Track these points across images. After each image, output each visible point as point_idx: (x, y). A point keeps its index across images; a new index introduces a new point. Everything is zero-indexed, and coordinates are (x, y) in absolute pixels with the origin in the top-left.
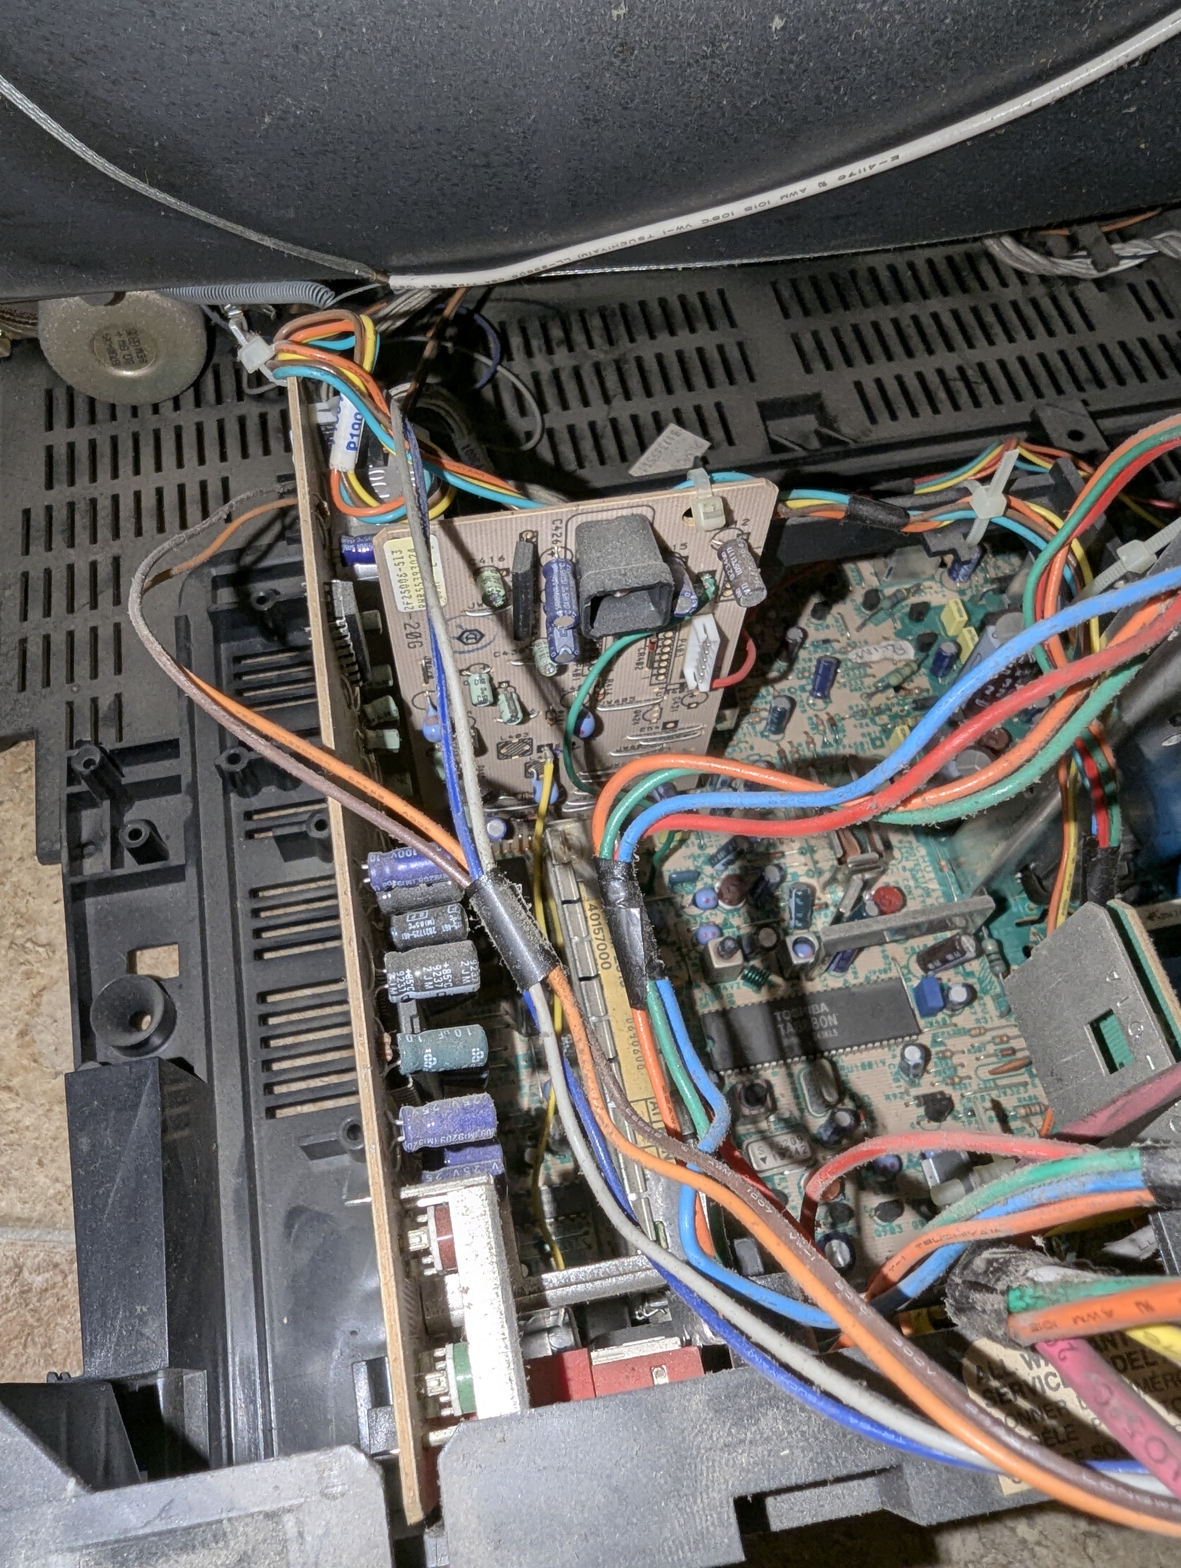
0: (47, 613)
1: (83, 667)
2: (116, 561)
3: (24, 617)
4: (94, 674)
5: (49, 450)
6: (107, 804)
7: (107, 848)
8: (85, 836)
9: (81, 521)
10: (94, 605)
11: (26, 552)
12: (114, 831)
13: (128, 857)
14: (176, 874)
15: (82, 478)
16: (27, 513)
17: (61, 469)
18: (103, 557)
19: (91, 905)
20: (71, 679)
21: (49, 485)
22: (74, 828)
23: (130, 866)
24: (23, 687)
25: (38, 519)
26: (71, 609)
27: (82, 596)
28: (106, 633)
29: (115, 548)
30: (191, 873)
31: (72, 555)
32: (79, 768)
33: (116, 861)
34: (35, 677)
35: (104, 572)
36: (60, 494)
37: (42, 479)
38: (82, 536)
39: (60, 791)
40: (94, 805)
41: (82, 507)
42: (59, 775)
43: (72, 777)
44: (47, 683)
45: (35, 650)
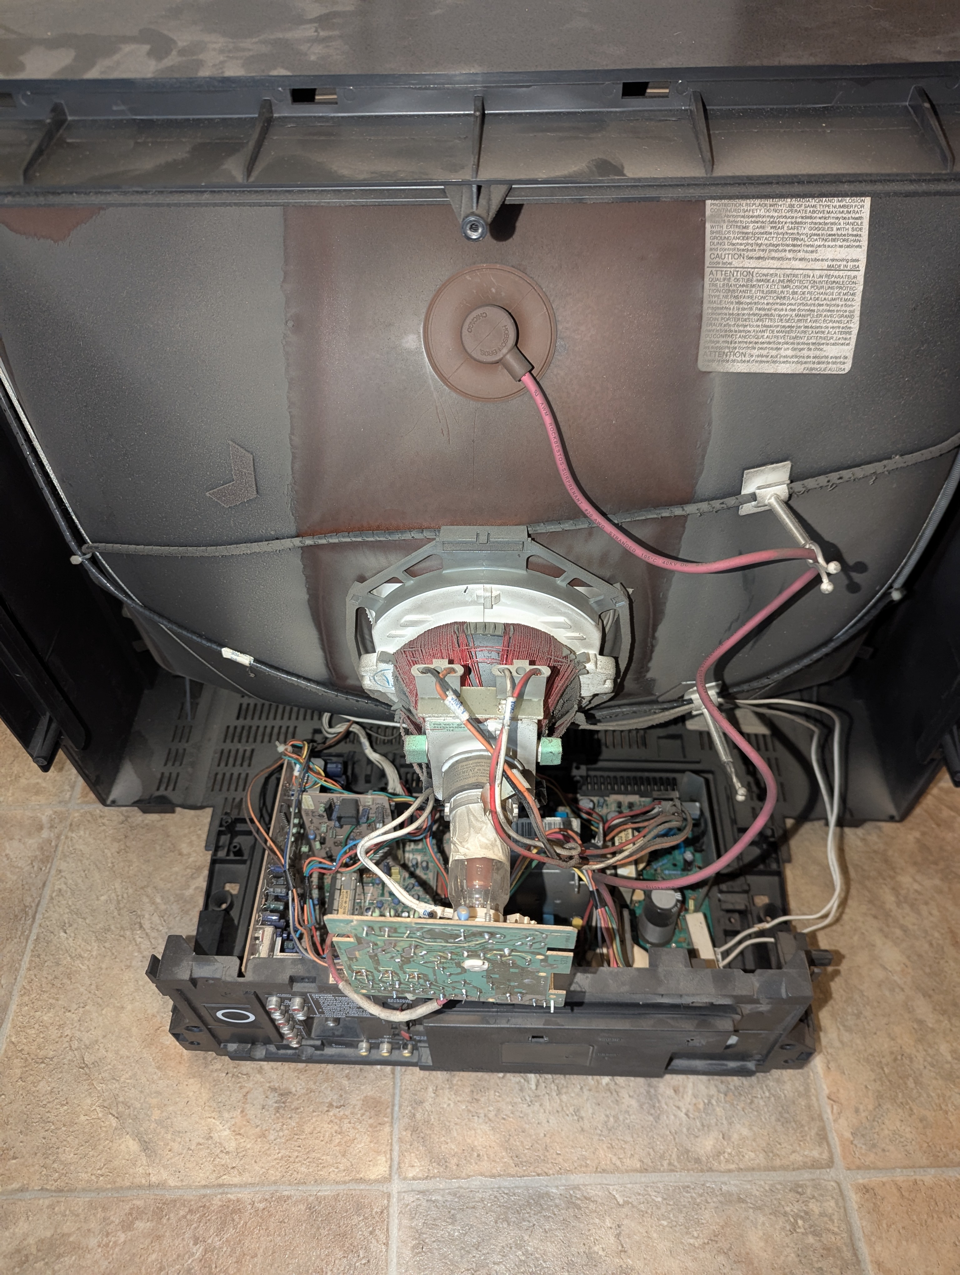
0: (226, 765)
1: (233, 787)
2: (253, 751)
3: (219, 765)
4: (236, 790)
5: (241, 705)
6: (229, 836)
7: (226, 850)
8: (221, 844)
9: (245, 733)
10: (242, 765)
11: (225, 741)
12: (230, 843)
13: (232, 854)
14: (244, 862)
15: (249, 718)
16: (228, 727)
17: (243, 713)
18: (249, 749)
19: (217, 866)
20: (228, 790)
21: (238, 718)
22: (218, 841)
23: (232, 857)
24: (212, 790)
25: (231, 730)
26: (234, 765)
27: (239, 762)
28: (243, 776)
29: (253, 746)
30: (248, 862)
31: (239, 746)
32: (224, 823)
33: (228, 854)
34: (217, 787)
35: (248, 754)
36: (241, 722)
37: (236, 715)
38: (244, 740)
39: (216, 828)
40: (225, 834)
41: (247, 728)
42: (217, 822)
43: (221, 825)
44: (220, 790)
45: (219, 777)
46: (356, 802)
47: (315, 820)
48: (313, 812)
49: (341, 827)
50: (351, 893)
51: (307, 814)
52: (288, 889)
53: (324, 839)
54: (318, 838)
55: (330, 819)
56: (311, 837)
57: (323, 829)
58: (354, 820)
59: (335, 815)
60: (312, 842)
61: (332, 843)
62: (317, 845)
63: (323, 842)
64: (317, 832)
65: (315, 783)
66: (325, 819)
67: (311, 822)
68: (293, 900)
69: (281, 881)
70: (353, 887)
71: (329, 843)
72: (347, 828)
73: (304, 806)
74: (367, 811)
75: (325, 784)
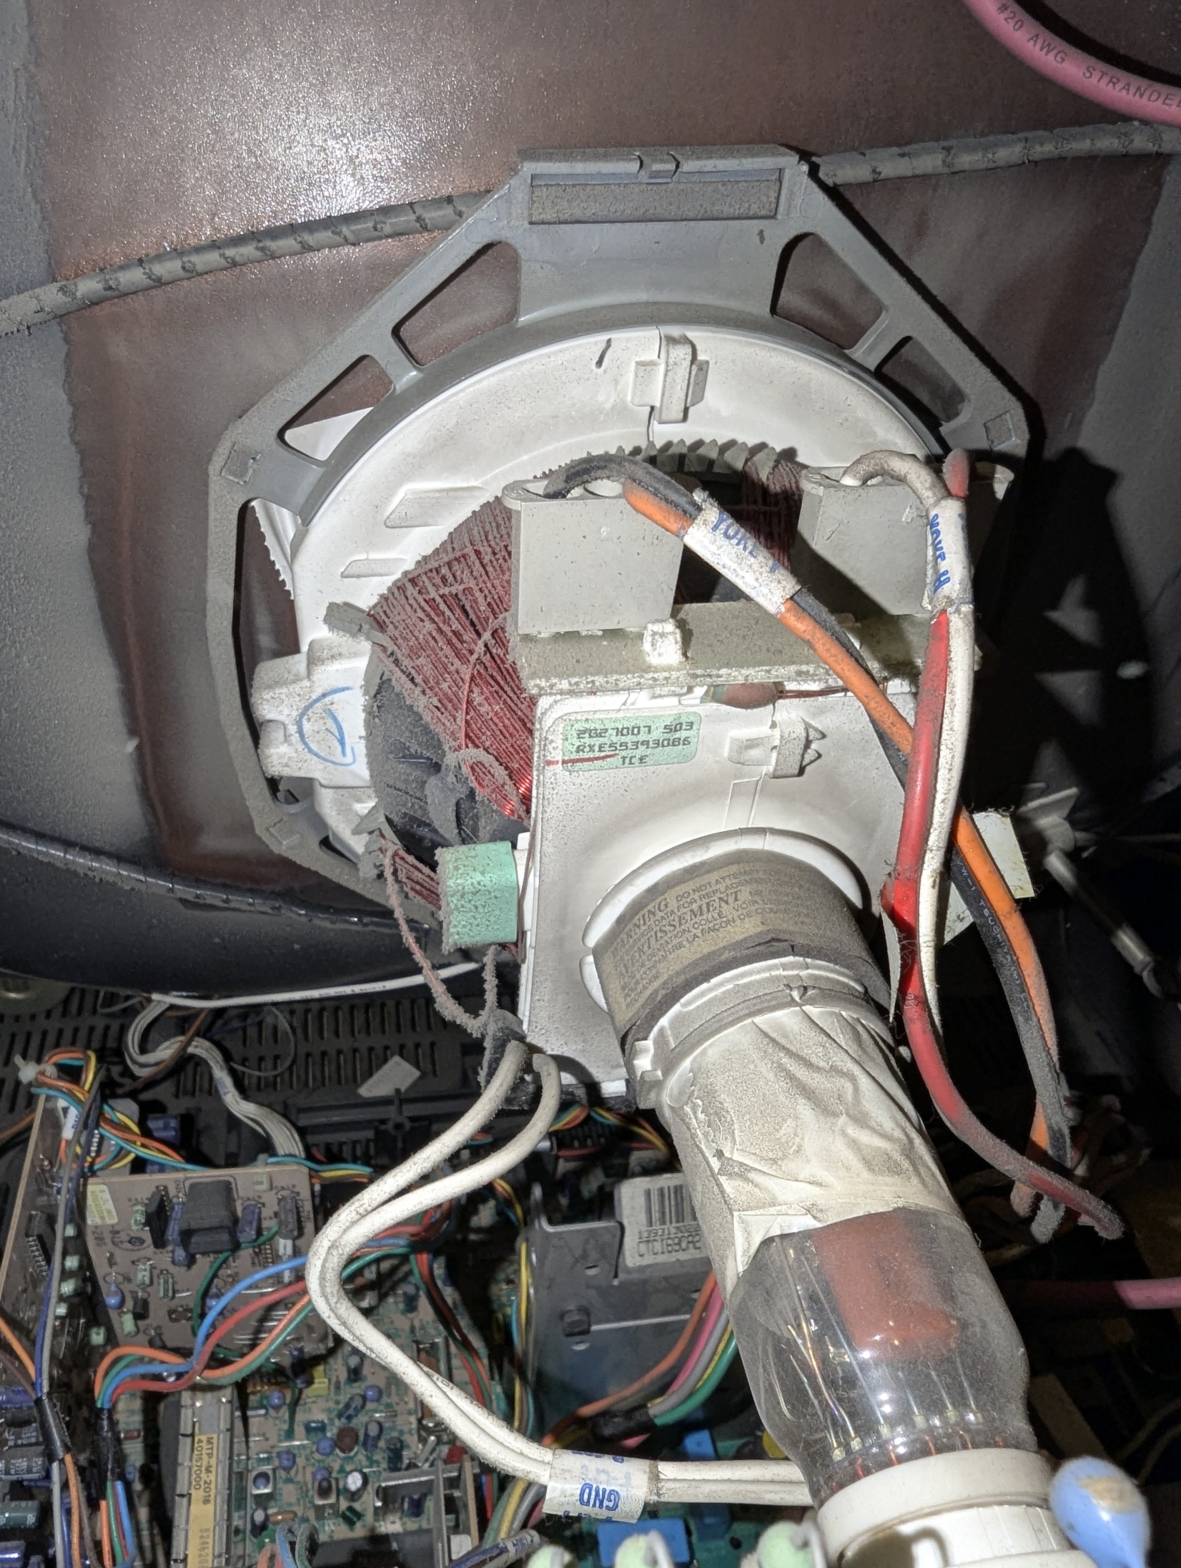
46: (227, 1188)
47: (119, 1255)
48: (115, 1232)
49: (191, 1261)
50: (220, 1441)
51: (100, 1240)
52: (50, 1456)
53: (145, 1304)
54: (129, 1304)
55: (159, 1242)
56: (112, 1301)
57: (142, 1274)
58: (225, 1237)
59: (173, 1231)
60: (113, 1314)
61: (163, 1313)
62: (127, 1323)
63: (140, 1314)
64: (127, 1288)
65: (120, 1154)
66: (149, 1248)
67: (111, 1262)
68: (65, 1486)
69: (31, 1434)
70: (224, 1425)
71: (157, 1315)
72: (204, 1264)
73: (92, 1219)
74: (255, 1208)
75: (144, 1153)
